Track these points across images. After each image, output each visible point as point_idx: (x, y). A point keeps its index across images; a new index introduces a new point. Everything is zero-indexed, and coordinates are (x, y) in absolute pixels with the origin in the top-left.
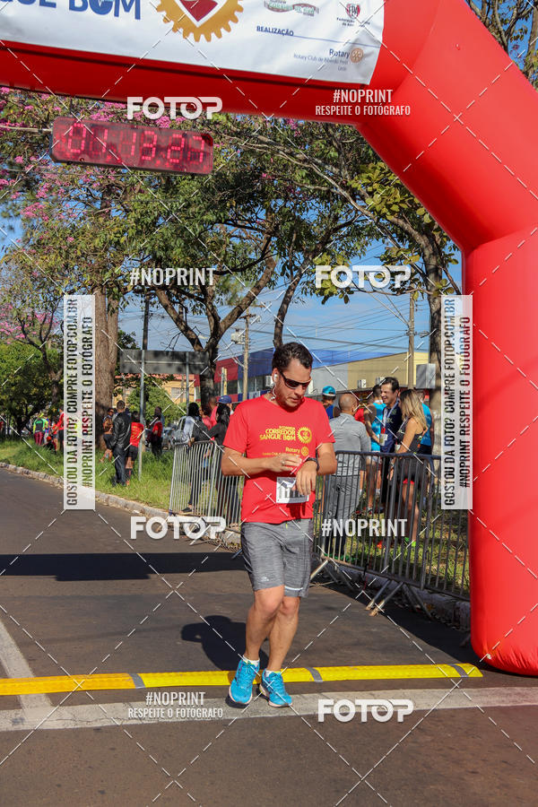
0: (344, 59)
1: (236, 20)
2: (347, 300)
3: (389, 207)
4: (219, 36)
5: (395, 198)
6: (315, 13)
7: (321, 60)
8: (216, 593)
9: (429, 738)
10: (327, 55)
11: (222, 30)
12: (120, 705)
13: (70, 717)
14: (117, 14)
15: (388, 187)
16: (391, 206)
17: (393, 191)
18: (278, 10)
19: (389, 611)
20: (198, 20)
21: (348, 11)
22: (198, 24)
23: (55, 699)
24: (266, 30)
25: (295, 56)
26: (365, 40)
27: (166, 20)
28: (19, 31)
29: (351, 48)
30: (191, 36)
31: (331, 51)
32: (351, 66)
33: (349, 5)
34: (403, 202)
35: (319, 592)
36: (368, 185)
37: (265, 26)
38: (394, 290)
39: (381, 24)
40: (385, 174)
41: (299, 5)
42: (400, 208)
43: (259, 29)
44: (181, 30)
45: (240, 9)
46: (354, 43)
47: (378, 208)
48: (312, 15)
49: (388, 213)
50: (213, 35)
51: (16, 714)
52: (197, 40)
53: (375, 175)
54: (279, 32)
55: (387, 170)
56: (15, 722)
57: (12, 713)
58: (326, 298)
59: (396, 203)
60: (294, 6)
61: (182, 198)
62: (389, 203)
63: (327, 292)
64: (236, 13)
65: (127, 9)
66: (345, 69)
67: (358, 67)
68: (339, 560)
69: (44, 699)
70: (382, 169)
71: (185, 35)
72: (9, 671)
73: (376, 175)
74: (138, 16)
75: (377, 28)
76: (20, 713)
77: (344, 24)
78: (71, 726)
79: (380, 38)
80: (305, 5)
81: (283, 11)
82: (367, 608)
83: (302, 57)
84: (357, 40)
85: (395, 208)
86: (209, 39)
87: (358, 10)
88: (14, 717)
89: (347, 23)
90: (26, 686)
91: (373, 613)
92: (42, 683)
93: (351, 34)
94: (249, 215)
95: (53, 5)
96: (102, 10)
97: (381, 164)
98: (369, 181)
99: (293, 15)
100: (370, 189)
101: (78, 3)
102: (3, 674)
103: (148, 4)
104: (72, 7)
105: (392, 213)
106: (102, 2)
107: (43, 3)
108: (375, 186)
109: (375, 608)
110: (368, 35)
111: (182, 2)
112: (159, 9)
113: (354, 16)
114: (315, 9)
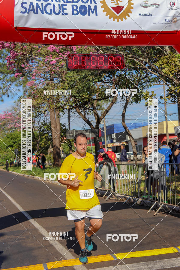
1: (131, 12)
3: (171, 72)
4: (126, 19)
5: (172, 69)
6: (159, 7)
7: (162, 23)
8: (124, 219)
10: (164, 21)
11: (127, 16)
14: (89, 15)
16: (171, 71)
18: (146, 7)
20: (118, 14)
21: (170, 4)
22: (118, 15)
24: (142, 15)
25: (153, 23)
26: (178, 15)
27: (107, 15)
28: (55, 25)
29: (173, 18)
30: (116, 20)
31: (166, 20)
32: (173, 25)
33: (171, 2)
34: (175, 69)
36: (162, 65)
37: (142, 13)
38: (172, 102)
40: (168, 60)
41: (153, 4)
45: (132, 8)
46: (174, 16)
47: (167, 73)
48: (158, 7)
49: (171, 74)
50: (123, 19)
52: (118, 21)
53: (165, 61)
54: (147, 15)
59: (173, 70)
60: (151, 5)
61: (84, 75)
62: (171, 70)
64: (131, 10)
65: (93, 12)
66: (171, 26)
67: (175, 25)
68: (168, 204)
70: (166, 58)
71: (114, 20)
72: (66, 257)
74: (97, 15)
77: (169, 9)
80: (155, 4)
81: (148, 7)
83: (156, 23)
84: (175, 15)
85: (173, 72)
86: (122, 20)
87: (174, 4)
89: (171, 9)
90: (75, 262)
93: (173, 12)
94: (108, 78)
95: (66, 14)
96: (84, 14)
97: (166, 56)
98: (162, 63)
99: (151, 8)
100: (163, 66)
101: (75, 12)
102: (64, 259)
103: (100, 10)
104: (73, 14)
105: (172, 74)
106: (84, 11)
107: (63, 14)
108: (165, 65)
110: (178, 12)
111: (111, 7)
112: (104, 11)
113: (173, 6)
114: (159, 5)
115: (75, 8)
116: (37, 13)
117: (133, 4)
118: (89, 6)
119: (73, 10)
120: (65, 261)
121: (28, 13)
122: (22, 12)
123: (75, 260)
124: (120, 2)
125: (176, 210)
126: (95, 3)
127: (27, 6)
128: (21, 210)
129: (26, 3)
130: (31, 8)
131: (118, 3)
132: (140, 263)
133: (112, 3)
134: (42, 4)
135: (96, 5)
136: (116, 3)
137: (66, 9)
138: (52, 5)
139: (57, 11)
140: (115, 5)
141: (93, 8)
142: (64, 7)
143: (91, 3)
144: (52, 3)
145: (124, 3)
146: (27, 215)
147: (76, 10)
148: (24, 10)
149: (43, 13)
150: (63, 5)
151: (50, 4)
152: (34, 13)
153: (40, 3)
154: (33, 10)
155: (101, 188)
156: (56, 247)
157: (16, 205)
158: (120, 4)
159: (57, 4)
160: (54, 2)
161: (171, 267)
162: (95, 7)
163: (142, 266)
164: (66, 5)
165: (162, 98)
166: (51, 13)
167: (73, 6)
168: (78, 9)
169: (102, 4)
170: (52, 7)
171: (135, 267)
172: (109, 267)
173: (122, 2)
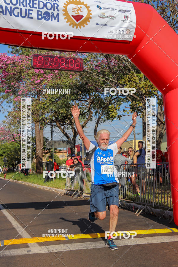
1: (89, 21)
2: (120, 119)
4: (84, 27)
5: (133, 86)
6: (114, 19)
9: (168, 251)
11: (85, 25)
12: (62, 245)
13: (46, 249)
14: (52, 20)
15: (131, 83)
18: (103, 18)
19: (143, 214)
20: (77, 21)
21: (125, 17)
22: (77, 23)
23: (40, 244)
24: (99, 24)
26: (130, 27)
27: (67, 22)
28: (22, 26)
30: (75, 27)
33: (125, 16)
36: (125, 82)
39: (135, 21)
40: (130, 78)
41: (109, 16)
43: (97, 24)
45: (91, 18)
48: (113, 19)
50: (82, 26)
52: (77, 28)
54: (103, 25)
56: (28, 251)
57: (27, 249)
58: (113, 119)
60: (107, 16)
63: (114, 117)
64: (89, 19)
65: (55, 19)
69: (36, 244)
70: (129, 77)
71: (73, 27)
72: (23, 236)
73: (127, 79)
74: (58, 21)
75: (134, 23)
76: (29, 249)
78: (47, 252)
79: (135, 26)
80: (111, 16)
82: (135, 214)
84: (128, 27)
86: (81, 28)
87: (128, 17)
88: (27, 250)
89: (125, 21)
90: (30, 240)
91: (138, 215)
92: (35, 239)
93: (126, 25)
95: (32, 18)
96: (47, 19)
97: (129, 76)
99: (107, 19)
100: (125, 83)
101: (40, 17)
102: (21, 237)
103: (62, 17)
104: (38, 19)
106: (47, 16)
107: (29, 17)
108: (127, 82)
109: (138, 213)
110: (131, 25)
111: (72, 16)
112: (65, 18)
113: (127, 19)
114: (114, 17)
115: (40, 13)
116: (6, 14)
117: (91, 14)
118: (53, 14)
119: (38, 15)
120: (22, 239)
124: (80, 11)
126: (58, 10)
130: (1, 10)
131: (78, 12)
133: (73, 12)
134: (11, 7)
135: (58, 12)
136: (77, 13)
137: (31, 14)
138: (20, 9)
139: (23, 15)
140: (76, 14)
141: (55, 15)
142: (30, 12)
143: (54, 10)
144: (20, 7)
145: (84, 13)
146: (1, 207)
147: (41, 15)
149: (11, 15)
150: (29, 10)
151: (18, 8)
152: (3, 14)
153: (9, 7)
154: (2, 12)
155: (71, 188)
156: (18, 230)
158: (81, 13)
159: (24, 9)
160: (22, 6)
162: (58, 14)
163: (89, 245)
164: (32, 10)
165: (125, 112)
166: (18, 16)
167: (38, 11)
168: (43, 14)
170: (19, 11)
171: (83, 245)
172: (60, 245)
173: (82, 12)
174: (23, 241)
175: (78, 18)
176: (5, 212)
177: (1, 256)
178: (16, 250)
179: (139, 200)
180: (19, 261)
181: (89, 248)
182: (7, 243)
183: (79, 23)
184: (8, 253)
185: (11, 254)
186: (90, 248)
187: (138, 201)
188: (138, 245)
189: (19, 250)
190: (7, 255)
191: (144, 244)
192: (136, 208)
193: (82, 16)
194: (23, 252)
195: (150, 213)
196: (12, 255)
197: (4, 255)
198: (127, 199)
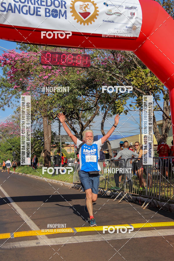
0: (130, 29)
1: (96, 18)
2: (126, 114)
3: (138, 84)
4: (91, 23)
6: (121, 15)
11: (92, 22)
12: (70, 237)
13: (55, 241)
14: (59, 18)
15: (138, 78)
16: (139, 84)
17: (139, 79)
18: (109, 15)
19: (149, 207)
20: (85, 18)
21: (131, 14)
22: (85, 20)
23: (50, 236)
24: (106, 21)
25: (115, 29)
26: (137, 23)
27: (75, 19)
28: (30, 24)
30: (83, 24)
31: (126, 27)
32: (133, 31)
34: (142, 82)
35: (124, 203)
36: (131, 77)
37: (106, 20)
38: (141, 110)
39: (141, 18)
41: (116, 13)
42: (142, 84)
43: (103, 21)
44: (79, 22)
45: (98, 15)
46: (133, 24)
47: (135, 84)
48: (120, 16)
51: (37, 241)
53: (133, 74)
54: (110, 22)
55: (137, 73)
56: (37, 243)
57: (36, 241)
58: (120, 113)
59: (140, 83)
60: (114, 13)
62: (138, 83)
63: (120, 111)
64: (96, 16)
65: (63, 16)
66: (131, 32)
67: (135, 32)
69: (45, 236)
70: (135, 72)
71: (81, 24)
72: (32, 229)
74: (66, 19)
75: (140, 19)
76: (38, 241)
78: (56, 244)
79: (141, 22)
80: (118, 13)
81: (111, 15)
82: (142, 207)
83: (118, 29)
85: (140, 84)
86: (88, 25)
87: (134, 14)
88: (36, 242)
89: (131, 18)
91: (144, 208)
93: (133, 21)
95: (40, 15)
96: (55, 16)
97: (135, 71)
98: (131, 76)
99: (114, 16)
100: (132, 79)
101: (48, 14)
102: (30, 230)
103: (69, 14)
104: (46, 16)
105: (140, 85)
106: (55, 14)
107: (37, 15)
108: (134, 78)
109: (144, 207)
110: (137, 21)
112: (72, 16)
113: (133, 16)
114: (121, 14)
115: (48, 11)
116: (15, 12)
117: (98, 11)
118: (60, 11)
119: (46, 12)
120: (31, 231)
121: (7, 12)
122: (1, 11)
123: (39, 231)
124: (87, 8)
125: (138, 200)
126: (66, 8)
127: (6, 6)
128: (7, 195)
129: (5, 3)
130: (10, 8)
132: (96, 235)
133: (80, 9)
134: (20, 5)
135: (66, 9)
136: (84, 10)
137: (40, 11)
138: (28, 7)
139: (32, 12)
140: (83, 11)
141: (63, 12)
142: (39, 9)
143: (62, 7)
144: (28, 5)
145: (91, 10)
146: (10, 200)
147: (49, 12)
148: (3, 9)
149: (20, 13)
150: (37, 8)
151: (26, 6)
152: (12, 12)
153: (17, 5)
154: (11, 10)
157: (3, 193)
159: (32, 7)
160: (30, 4)
161: (122, 238)
162: (65, 12)
163: (97, 237)
164: (40, 8)
165: (131, 106)
166: (27, 14)
167: (46, 9)
169: (71, 10)
170: (27, 8)
171: (90, 237)
172: (68, 237)
173: (89, 9)
174: (32, 233)
175: (85, 15)
176: (15, 205)
177: (11, 247)
178: (26, 242)
179: (146, 193)
180: (28, 252)
181: (96, 241)
182: (17, 235)
183: (86, 20)
184: (18, 245)
185: (20, 246)
186: (98, 240)
187: (144, 195)
188: (144, 238)
189: (29, 242)
190: (17, 247)
191: (150, 237)
192: (142, 201)
193: (89, 13)
194: (32, 243)
195: (156, 206)
196: (22, 246)
197: (14, 247)
198: (134, 193)
